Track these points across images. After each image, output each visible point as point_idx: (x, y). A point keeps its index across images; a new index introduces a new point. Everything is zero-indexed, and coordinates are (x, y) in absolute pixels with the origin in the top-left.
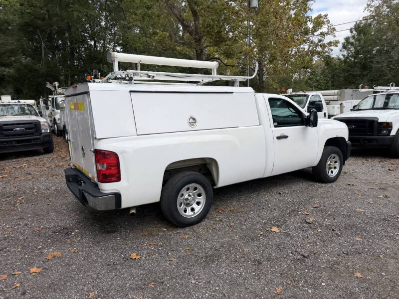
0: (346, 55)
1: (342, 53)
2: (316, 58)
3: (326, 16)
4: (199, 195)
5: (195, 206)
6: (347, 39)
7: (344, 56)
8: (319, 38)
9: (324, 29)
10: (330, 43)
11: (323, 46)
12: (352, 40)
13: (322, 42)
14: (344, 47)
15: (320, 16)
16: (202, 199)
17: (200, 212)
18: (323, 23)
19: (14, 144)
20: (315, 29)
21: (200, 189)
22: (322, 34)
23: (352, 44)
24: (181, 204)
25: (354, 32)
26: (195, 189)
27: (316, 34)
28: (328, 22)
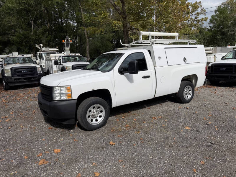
0: (212, 26)
1: (209, 25)
2: (193, 28)
3: (200, 2)
6: (213, 16)
7: (210, 27)
8: (196, 16)
9: (199, 10)
10: (202, 19)
11: (198, 21)
12: (215, 18)
13: (197, 19)
14: (211, 21)
15: (196, 3)
18: (198, 7)
22: (198, 14)
23: (216, 19)
25: (217, 12)
27: (194, 13)
28: (201, 6)
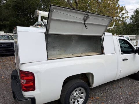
0: (132, 22)
1: (130, 21)
3: (125, 7)
4: (82, 93)
5: (79, 99)
6: (132, 16)
7: (130, 22)
8: (122, 15)
9: (124, 12)
10: (126, 17)
12: (134, 16)
13: (123, 17)
14: (131, 18)
15: (122, 7)
16: (83, 95)
17: (82, 103)
18: (123, 9)
19: (2, 51)
20: (120, 12)
21: (83, 90)
22: (123, 14)
23: (134, 18)
24: (72, 99)
25: (135, 13)
26: (80, 90)
28: (125, 9)
